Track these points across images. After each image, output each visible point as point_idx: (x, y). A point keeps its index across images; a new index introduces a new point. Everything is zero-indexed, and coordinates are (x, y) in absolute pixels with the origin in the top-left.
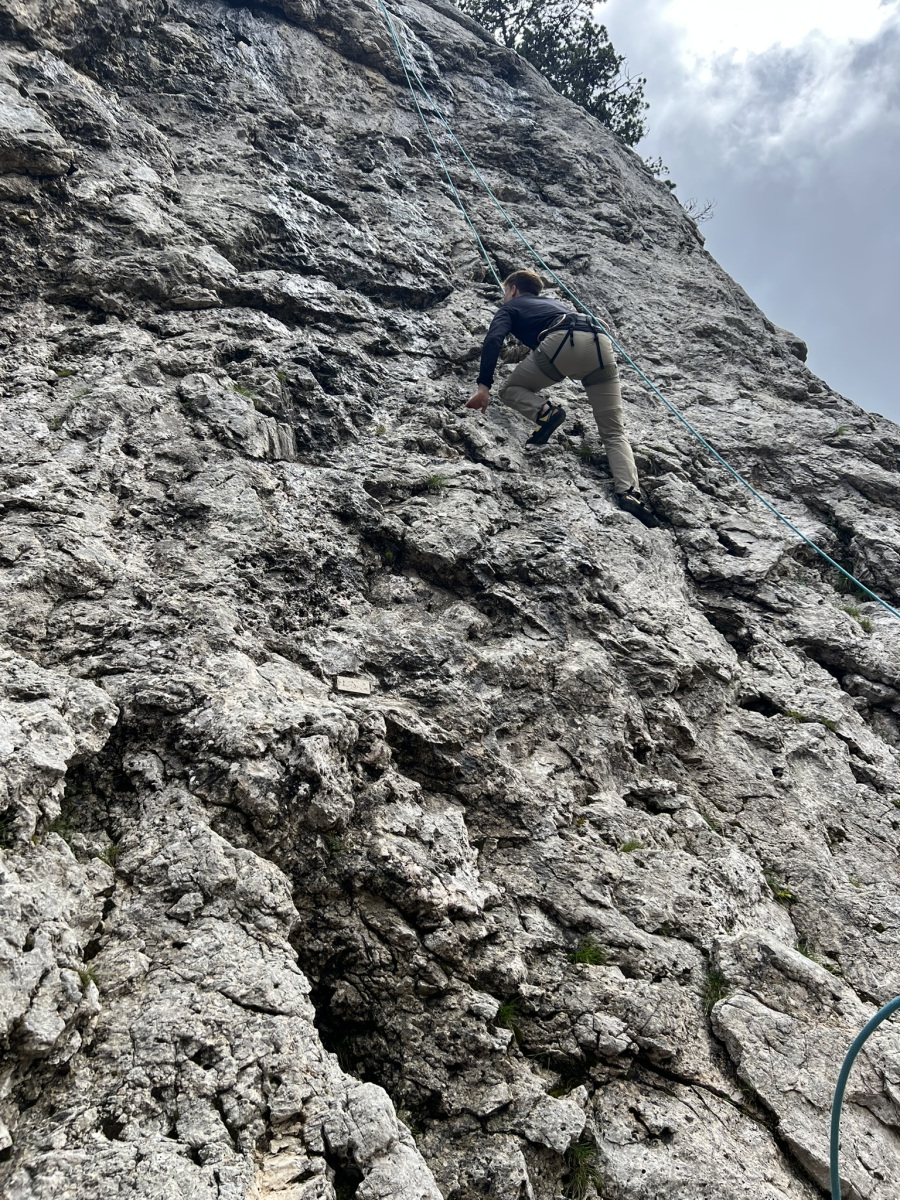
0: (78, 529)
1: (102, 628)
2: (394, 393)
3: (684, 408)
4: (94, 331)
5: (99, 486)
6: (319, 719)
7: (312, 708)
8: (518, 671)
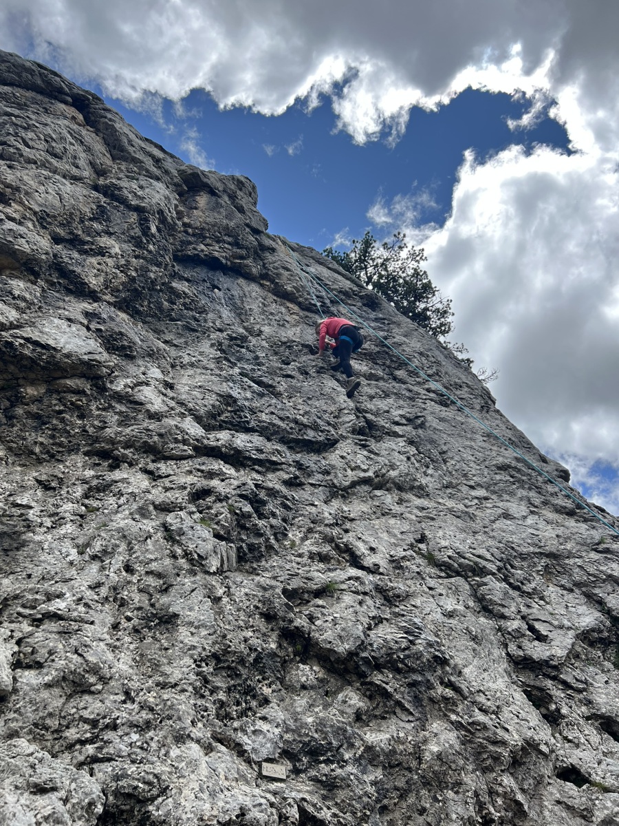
0: (89, 635)
1: (98, 721)
2: (302, 515)
3: (493, 522)
4: (113, 477)
5: (107, 599)
6: (250, 810)
7: (244, 797)
8: (393, 752)
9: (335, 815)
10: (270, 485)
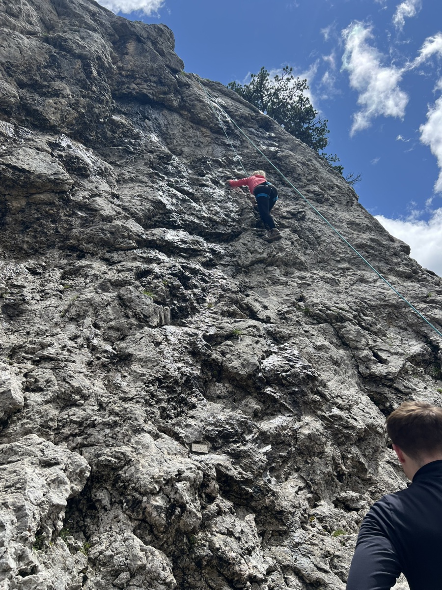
0: (72, 369)
1: (83, 422)
2: (215, 286)
3: (352, 285)
4: (80, 264)
5: (82, 346)
6: (184, 472)
7: (181, 464)
8: (279, 435)
9: (240, 473)
10: (193, 266)
